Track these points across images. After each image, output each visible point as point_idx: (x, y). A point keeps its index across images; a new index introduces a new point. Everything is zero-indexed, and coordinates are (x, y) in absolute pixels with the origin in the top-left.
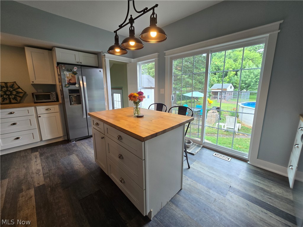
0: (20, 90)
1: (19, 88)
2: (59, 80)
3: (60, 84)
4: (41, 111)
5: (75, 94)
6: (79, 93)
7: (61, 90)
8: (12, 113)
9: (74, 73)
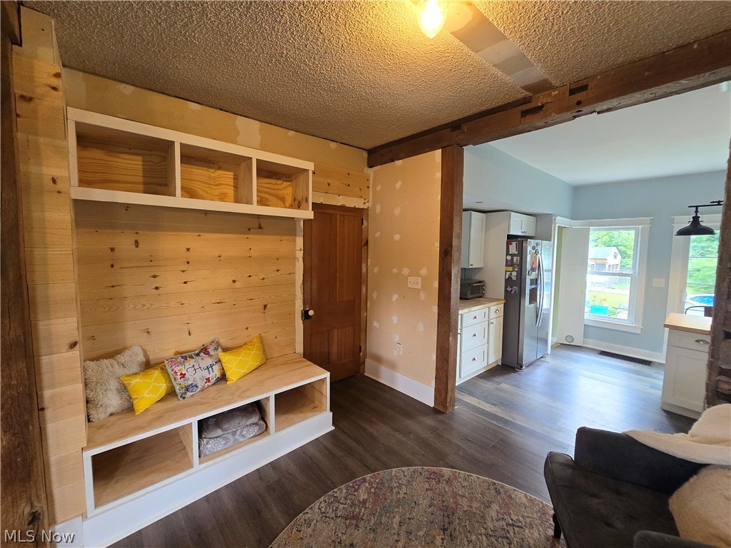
2: (509, 263)
3: (511, 269)
4: (493, 315)
5: (533, 286)
6: (536, 284)
7: (514, 278)
8: (475, 317)
9: (536, 253)
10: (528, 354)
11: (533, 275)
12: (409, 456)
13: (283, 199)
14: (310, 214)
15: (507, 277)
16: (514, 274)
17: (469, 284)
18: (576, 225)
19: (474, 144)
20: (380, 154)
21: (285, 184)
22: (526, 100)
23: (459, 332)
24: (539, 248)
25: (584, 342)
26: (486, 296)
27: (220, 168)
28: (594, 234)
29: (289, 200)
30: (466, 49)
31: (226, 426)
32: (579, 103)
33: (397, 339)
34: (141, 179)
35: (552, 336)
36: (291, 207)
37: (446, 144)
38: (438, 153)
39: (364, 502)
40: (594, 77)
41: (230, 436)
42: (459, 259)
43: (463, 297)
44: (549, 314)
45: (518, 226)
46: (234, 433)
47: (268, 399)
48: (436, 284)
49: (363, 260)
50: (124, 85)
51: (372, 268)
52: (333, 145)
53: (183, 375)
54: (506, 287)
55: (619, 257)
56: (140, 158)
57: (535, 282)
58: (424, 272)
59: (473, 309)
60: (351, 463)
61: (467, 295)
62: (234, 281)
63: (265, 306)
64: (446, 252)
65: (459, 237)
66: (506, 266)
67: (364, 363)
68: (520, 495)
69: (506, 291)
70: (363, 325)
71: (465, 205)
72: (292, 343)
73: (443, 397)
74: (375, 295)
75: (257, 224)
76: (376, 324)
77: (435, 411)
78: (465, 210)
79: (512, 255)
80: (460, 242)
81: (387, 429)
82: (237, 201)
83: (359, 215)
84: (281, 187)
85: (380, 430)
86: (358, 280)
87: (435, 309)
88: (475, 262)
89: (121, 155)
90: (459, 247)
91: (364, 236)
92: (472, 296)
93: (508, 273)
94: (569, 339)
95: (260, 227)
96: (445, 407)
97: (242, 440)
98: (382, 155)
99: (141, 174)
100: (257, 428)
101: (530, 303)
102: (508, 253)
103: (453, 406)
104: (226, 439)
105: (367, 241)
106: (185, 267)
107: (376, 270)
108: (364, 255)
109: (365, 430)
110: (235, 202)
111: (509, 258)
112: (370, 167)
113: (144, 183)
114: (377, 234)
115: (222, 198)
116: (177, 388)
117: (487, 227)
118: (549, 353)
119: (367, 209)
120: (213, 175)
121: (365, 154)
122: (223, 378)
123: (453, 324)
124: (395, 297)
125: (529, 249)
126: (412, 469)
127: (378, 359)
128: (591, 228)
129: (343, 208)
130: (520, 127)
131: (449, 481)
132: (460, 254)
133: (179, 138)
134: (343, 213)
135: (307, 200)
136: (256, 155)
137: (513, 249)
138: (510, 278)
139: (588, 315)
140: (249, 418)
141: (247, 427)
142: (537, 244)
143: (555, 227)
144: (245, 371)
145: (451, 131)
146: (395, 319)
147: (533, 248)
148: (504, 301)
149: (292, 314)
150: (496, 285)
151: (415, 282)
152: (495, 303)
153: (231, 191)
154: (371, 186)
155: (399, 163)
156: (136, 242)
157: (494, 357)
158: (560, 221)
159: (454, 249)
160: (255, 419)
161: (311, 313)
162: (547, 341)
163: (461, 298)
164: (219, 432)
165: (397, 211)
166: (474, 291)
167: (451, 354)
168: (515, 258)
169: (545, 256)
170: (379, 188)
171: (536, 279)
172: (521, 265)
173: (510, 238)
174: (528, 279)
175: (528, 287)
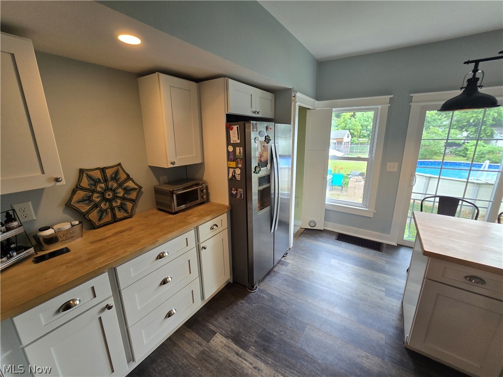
0: (130, 184)
1: (128, 178)
2: (231, 157)
3: (233, 164)
5: (265, 186)
6: (269, 181)
7: (238, 178)
8: (161, 256)
9: (267, 140)
11: (264, 172)
15: (230, 176)
16: (238, 171)
17: (172, 192)
18: (320, 105)
25: (325, 226)
26: (211, 201)
54: (230, 190)
55: (350, 137)
57: (267, 179)
61: (171, 207)
66: (228, 160)
69: (231, 196)
79: (235, 145)
92: (181, 208)
93: (231, 170)
94: (312, 223)
101: (259, 209)
102: (229, 143)
111: (231, 149)
118: (291, 246)
125: (254, 134)
137: (235, 138)
138: (234, 176)
142: (267, 128)
143: (295, 106)
147: (262, 134)
148: (229, 210)
152: (209, 218)
158: (302, 99)
168: (238, 149)
169: (279, 144)
171: (269, 175)
172: (246, 159)
173: (232, 119)
174: (255, 178)
175: (255, 188)
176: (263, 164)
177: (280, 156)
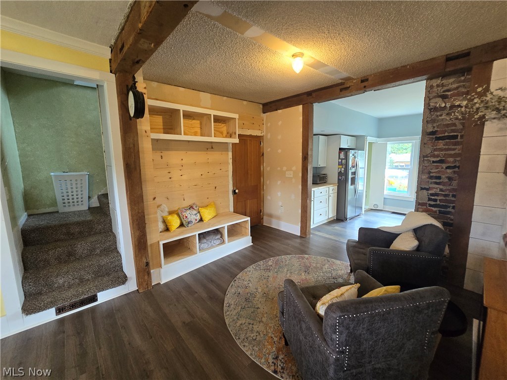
2: (340, 164)
3: (341, 167)
4: (331, 192)
5: (353, 176)
6: (355, 175)
7: (343, 172)
8: (321, 193)
9: (355, 157)
10: (350, 212)
11: (353, 170)
12: (289, 252)
13: (222, 133)
14: (237, 141)
16: (343, 169)
17: (318, 176)
18: (380, 141)
19: (319, 103)
20: (270, 106)
21: (223, 125)
22: (342, 84)
23: (312, 199)
24: (356, 155)
25: (384, 208)
26: (328, 182)
27: (194, 119)
28: (390, 146)
29: (225, 133)
30: (312, 69)
31: (208, 238)
32: (365, 87)
33: (280, 204)
34: (162, 127)
35: (365, 205)
36: (226, 137)
37: (304, 103)
38: (301, 107)
39: (271, 265)
40: (371, 75)
41: (209, 243)
42: (312, 161)
43: (315, 183)
44: (362, 193)
45: (345, 143)
46: (211, 242)
47: (224, 227)
48: (300, 175)
49: (261, 164)
50: (154, 82)
51: (266, 167)
52: (245, 103)
53: (186, 217)
54: (338, 177)
56: (161, 117)
57: (354, 173)
58: (294, 168)
59: (320, 188)
60: (263, 255)
61: (317, 181)
62: (202, 175)
63: (216, 187)
64: (305, 158)
65: (312, 150)
66: (338, 165)
67: (263, 218)
68: (338, 262)
69: (339, 179)
70: (262, 199)
71: (315, 132)
72: (229, 207)
73: (305, 230)
74: (268, 182)
75: (211, 146)
76: (269, 197)
77: (301, 237)
78: (314, 135)
79: (342, 159)
80: (312, 153)
81: (278, 244)
82: (202, 135)
83: (259, 139)
84: (220, 127)
85: (275, 244)
86: (259, 174)
87: (300, 187)
88: (321, 164)
89: (154, 116)
90: (312, 155)
91: (261, 151)
92: (320, 182)
93: (340, 169)
94: (376, 206)
95: (212, 148)
96: (306, 235)
97: (214, 245)
98: (271, 107)
99: (162, 124)
100: (220, 241)
101: (351, 185)
102: (339, 158)
103: (310, 234)
104: (208, 244)
105: (263, 154)
106: (181, 168)
107: (268, 169)
108: (262, 161)
109: (268, 244)
110: (201, 136)
111: (340, 160)
112: (264, 113)
113: (163, 129)
114: (269, 150)
115: (195, 134)
116: (184, 223)
117: (328, 144)
118: (363, 213)
119: (263, 136)
120: (191, 123)
121: (261, 106)
122: (201, 220)
123: (309, 194)
124: (279, 182)
125: (351, 155)
126: (291, 256)
127: (270, 216)
128: (388, 142)
129: (250, 136)
130: (340, 96)
131: (307, 259)
132: (312, 158)
133: (182, 108)
134: (250, 139)
135: (235, 133)
136: (213, 113)
137: (342, 156)
138: (340, 171)
139: (386, 192)
140: (217, 236)
141: (215, 240)
142: (355, 153)
143: (366, 142)
144: (211, 217)
145: (307, 96)
146: (279, 194)
147: (353, 155)
148: (337, 185)
149: (228, 191)
150: (333, 176)
151: (289, 174)
152: (332, 185)
153: (199, 130)
154: (264, 124)
155: (280, 111)
156: (162, 156)
157: (332, 214)
158: (370, 139)
159: (309, 156)
160: (219, 236)
161: (237, 191)
162: (361, 208)
163: (313, 184)
164: (205, 241)
165: (279, 137)
166: (320, 179)
167: (308, 209)
168: (343, 161)
169: (360, 160)
170: (269, 125)
171: (355, 172)
172: (347, 165)
173: (341, 149)
174: (350, 172)
175: (350, 176)
176: (353, 167)
177: (361, 168)
